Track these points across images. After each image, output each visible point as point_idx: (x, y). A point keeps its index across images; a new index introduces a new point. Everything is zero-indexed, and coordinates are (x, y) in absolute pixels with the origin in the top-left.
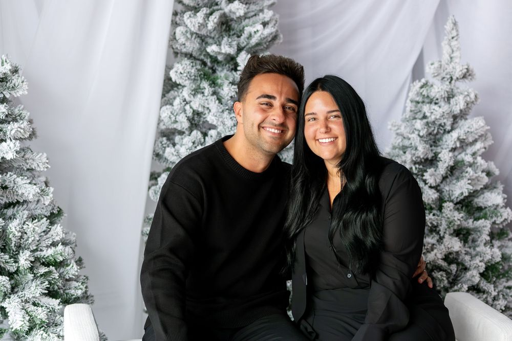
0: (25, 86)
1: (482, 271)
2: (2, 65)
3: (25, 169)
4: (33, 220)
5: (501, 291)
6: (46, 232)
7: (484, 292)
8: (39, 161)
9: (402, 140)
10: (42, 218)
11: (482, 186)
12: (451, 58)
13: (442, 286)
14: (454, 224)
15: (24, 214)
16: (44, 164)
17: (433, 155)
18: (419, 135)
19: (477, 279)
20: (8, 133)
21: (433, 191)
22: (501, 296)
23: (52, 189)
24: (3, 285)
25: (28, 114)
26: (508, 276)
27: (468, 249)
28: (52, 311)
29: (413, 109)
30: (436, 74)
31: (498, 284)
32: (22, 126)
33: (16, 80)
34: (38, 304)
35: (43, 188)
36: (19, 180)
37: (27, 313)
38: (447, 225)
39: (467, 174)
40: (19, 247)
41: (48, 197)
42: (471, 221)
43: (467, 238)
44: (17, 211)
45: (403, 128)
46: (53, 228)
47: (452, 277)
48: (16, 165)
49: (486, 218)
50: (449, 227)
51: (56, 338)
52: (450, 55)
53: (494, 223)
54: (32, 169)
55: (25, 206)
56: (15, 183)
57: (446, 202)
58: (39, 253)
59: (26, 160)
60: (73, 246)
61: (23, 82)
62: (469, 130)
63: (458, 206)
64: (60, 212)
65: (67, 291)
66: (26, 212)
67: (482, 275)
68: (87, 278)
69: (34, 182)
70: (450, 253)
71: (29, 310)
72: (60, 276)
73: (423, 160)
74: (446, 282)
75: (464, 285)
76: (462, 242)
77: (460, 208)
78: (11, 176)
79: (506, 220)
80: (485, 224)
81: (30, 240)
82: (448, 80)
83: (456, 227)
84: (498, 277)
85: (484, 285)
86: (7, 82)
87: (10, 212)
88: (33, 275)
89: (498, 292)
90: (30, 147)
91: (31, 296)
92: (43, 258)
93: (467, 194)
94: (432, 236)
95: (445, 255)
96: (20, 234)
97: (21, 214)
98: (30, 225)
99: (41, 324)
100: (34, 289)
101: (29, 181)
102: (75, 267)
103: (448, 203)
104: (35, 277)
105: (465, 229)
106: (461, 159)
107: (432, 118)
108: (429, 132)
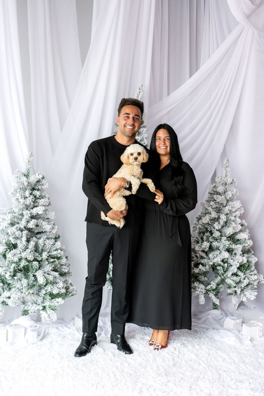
0: (47, 184)
1: (238, 267)
2: (38, 176)
3: (46, 218)
4: (49, 239)
5: (247, 276)
6: (53, 245)
7: (239, 276)
8: (52, 215)
9: (205, 210)
10: (52, 239)
11: (239, 230)
13: (221, 273)
14: (226, 246)
15: (44, 237)
16: (54, 216)
17: (218, 216)
18: (212, 208)
19: (235, 270)
20: (40, 203)
21: (218, 232)
22: (247, 278)
23: (57, 227)
24: (36, 265)
25: (48, 195)
26: (251, 270)
27: (232, 257)
28: (55, 277)
29: (210, 196)
30: (219, 182)
31: (246, 273)
32: (46, 200)
33: (44, 182)
34: (50, 274)
35: (53, 226)
36: (43, 222)
37: (45, 278)
38: (223, 246)
39: (232, 225)
40: (42, 250)
41: (55, 230)
42: (234, 245)
43: (232, 252)
44: (42, 236)
45: (205, 205)
46: (57, 243)
47: (225, 269)
48: (42, 217)
49: (240, 244)
50: (224, 247)
51: (57, 288)
52: (226, 174)
53: (244, 246)
54: (49, 218)
55: (45, 234)
56: (42, 224)
57: (223, 236)
58: (50, 253)
59: (46, 214)
60: (64, 251)
61: (46, 182)
62: (233, 206)
63: (229, 238)
64: (59, 236)
65: (61, 270)
66: (45, 236)
67: (238, 268)
68: (69, 265)
69: (49, 224)
70: (224, 259)
71: (46, 276)
72: (59, 263)
73: (213, 219)
74: (223, 271)
75: (230, 272)
76: (230, 254)
77: (229, 239)
78: (40, 221)
79: (249, 245)
80: (240, 246)
81: (47, 248)
82: (225, 184)
83: (227, 248)
84: (246, 270)
85: (240, 273)
86: (40, 182)
87: (39, 236)
88: (48, 262)
89: (246, 277)
90: (48, 209)
91: (47, 270)
92: (52, 255)
93: (232, 233)
94: (217, 251)
95: (222, 260)
96: (43, 245)
97: (43, 237)
98: (48, 241)
99: (51, 282)
100: (48, 268)
101: (47, 223)
102: (65, 259)
103: (224, 237)
104: (49, 263)
105: (231, 248)
106: (229, 218)
107: (218, 201)
108: (216, 206)
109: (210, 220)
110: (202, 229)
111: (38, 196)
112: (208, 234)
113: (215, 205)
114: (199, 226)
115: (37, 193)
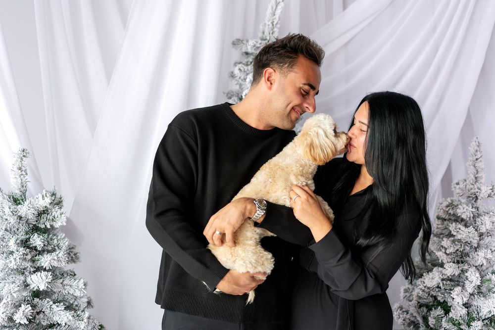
0: (64, 218)
2: (43, 200)
8: (76, 287)
12: (476, 178)
16: (80, 290)
18: (445, 253)
23: (87, 314)
29: (440, 226)
30: (461, 194)
33: (55, 212)
36: (55, 306)
41: (83, 322)
52: (474, 176)
56: (50, 310)
59: (64, 286)
61: (61, 214)
69: (76, 303)
73: (450, 278)
77: (488, 323)
78: (48, 302)
82: (473, 199)
86: (48, 214)
101: (64, 308)
106: (488, 277)
107: (459, 237)
108: (456, 249)
109: (443, 280)
110: (425, 299)
111: (39, 248)
112: (439, 311)
113: (452, 248)
114: (418, 293)
115: (37, 241)
